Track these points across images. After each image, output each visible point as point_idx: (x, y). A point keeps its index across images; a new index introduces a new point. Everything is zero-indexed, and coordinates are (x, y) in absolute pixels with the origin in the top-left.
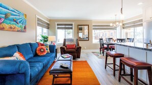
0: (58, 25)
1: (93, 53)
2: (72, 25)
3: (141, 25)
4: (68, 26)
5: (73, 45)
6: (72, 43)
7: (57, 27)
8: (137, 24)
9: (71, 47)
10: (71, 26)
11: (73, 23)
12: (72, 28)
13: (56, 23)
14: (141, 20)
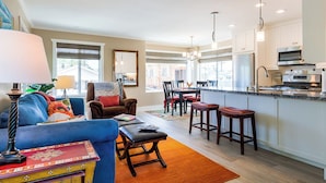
0: (59, 45)
1: (150, 112)
2: (98, 48)
3: (230, 58)
4: (87, 52)
5: (115, 97)
6: (111, 94)
7: (56, 50)
8: (223, 55)
9: (111, 103)
10: (96, 52)
11: (102, 45)
12: (98, 57)
13: (55, 41)
14: (230, 50)
